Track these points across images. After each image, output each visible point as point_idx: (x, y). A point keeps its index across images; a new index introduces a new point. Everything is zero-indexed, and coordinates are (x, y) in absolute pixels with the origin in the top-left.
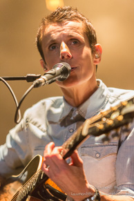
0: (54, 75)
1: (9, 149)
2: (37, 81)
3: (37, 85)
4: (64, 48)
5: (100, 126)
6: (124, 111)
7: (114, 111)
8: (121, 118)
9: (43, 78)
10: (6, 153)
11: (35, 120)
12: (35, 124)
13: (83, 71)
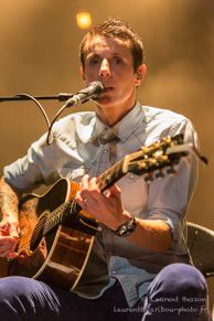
0: (87, 94)
1: (30, 164)
2: (69, 101)
3: (70, 105)
4: (105, 66)
5: (142, 164)
6: (169, 151)
7: (157, 149)
8: (165, 157)
9: (76, 98)
10: (26, 168)
11: (64, 136)
12: (64, 140)
13: (120, 93)
